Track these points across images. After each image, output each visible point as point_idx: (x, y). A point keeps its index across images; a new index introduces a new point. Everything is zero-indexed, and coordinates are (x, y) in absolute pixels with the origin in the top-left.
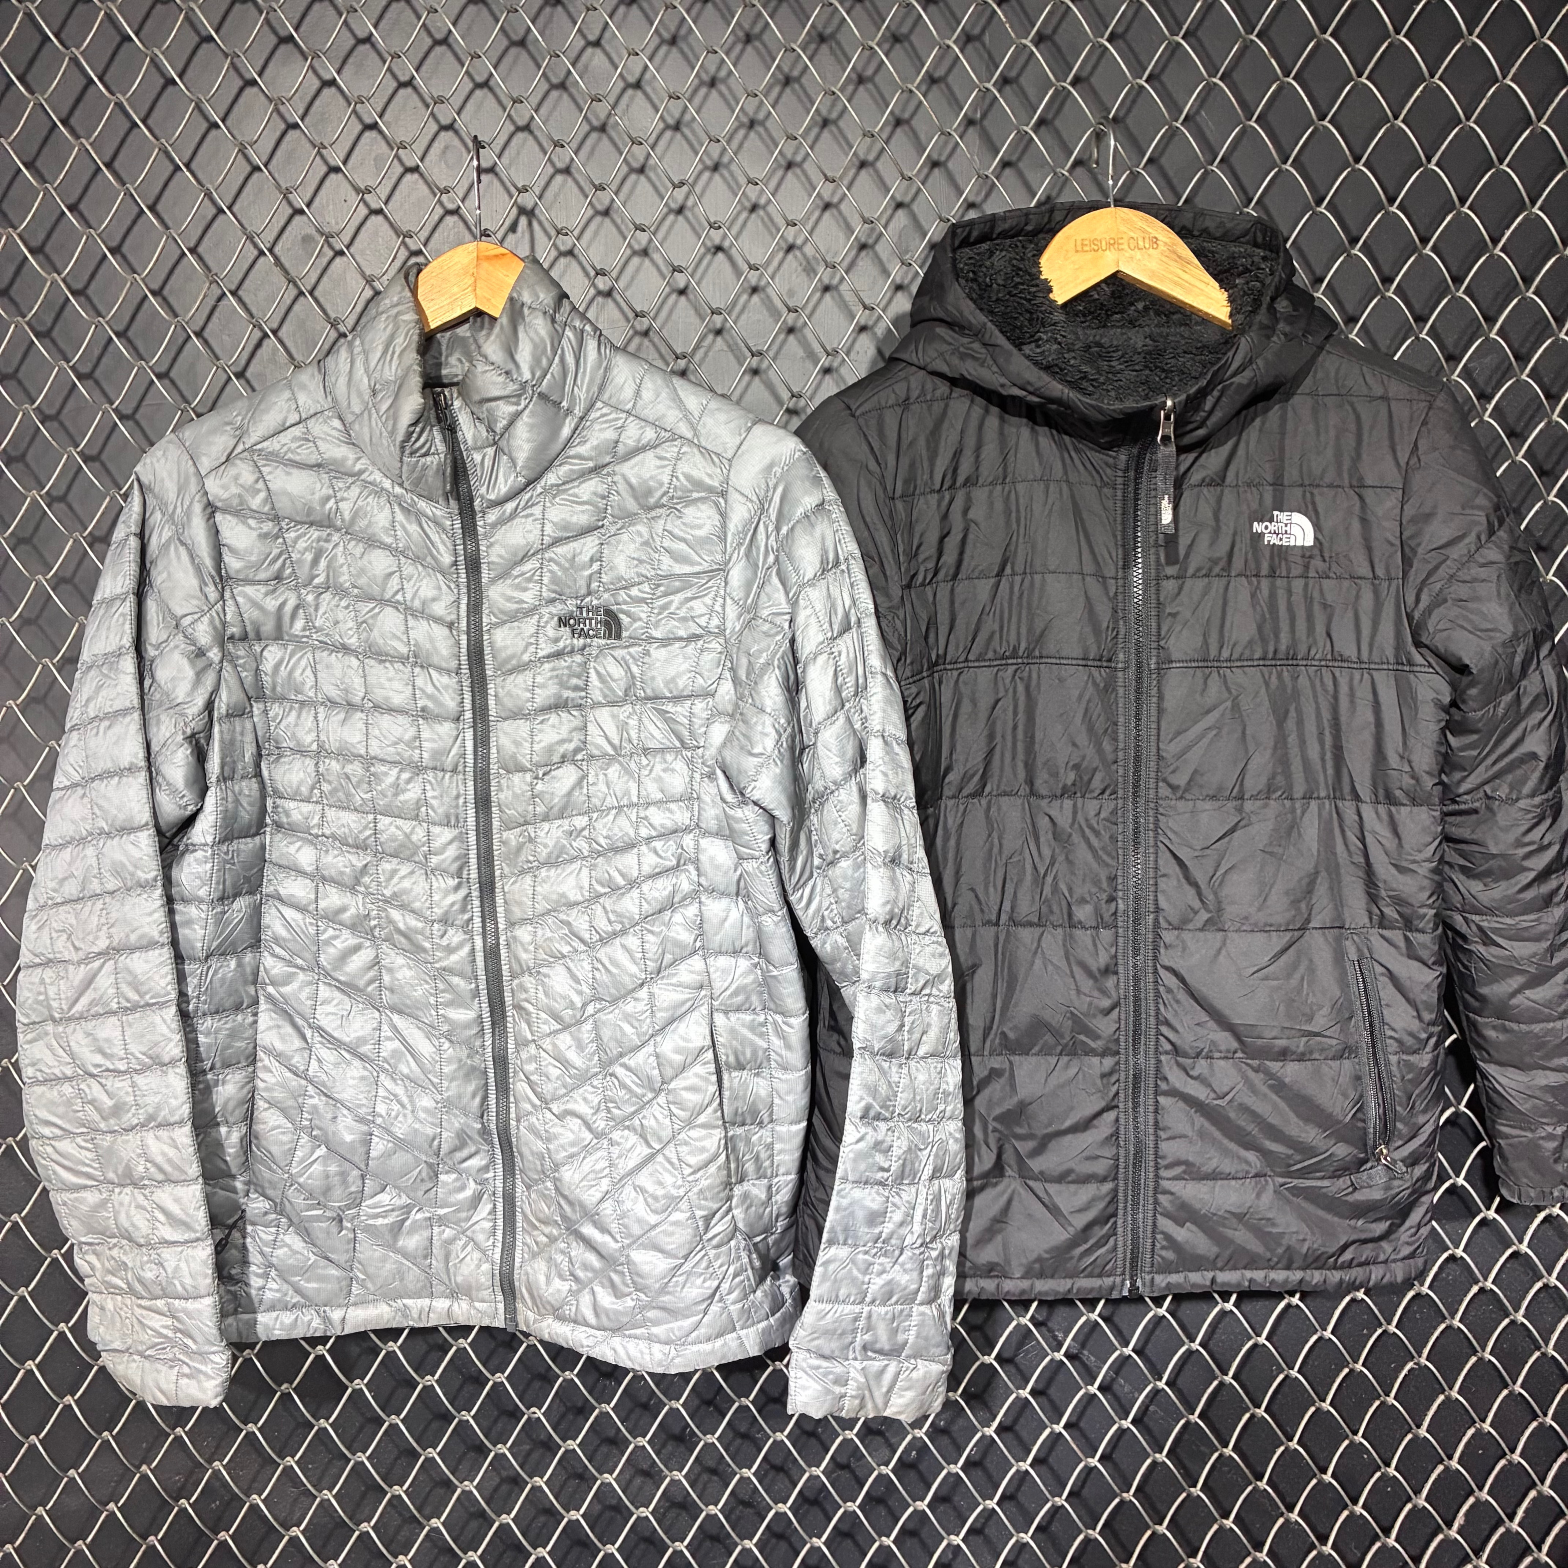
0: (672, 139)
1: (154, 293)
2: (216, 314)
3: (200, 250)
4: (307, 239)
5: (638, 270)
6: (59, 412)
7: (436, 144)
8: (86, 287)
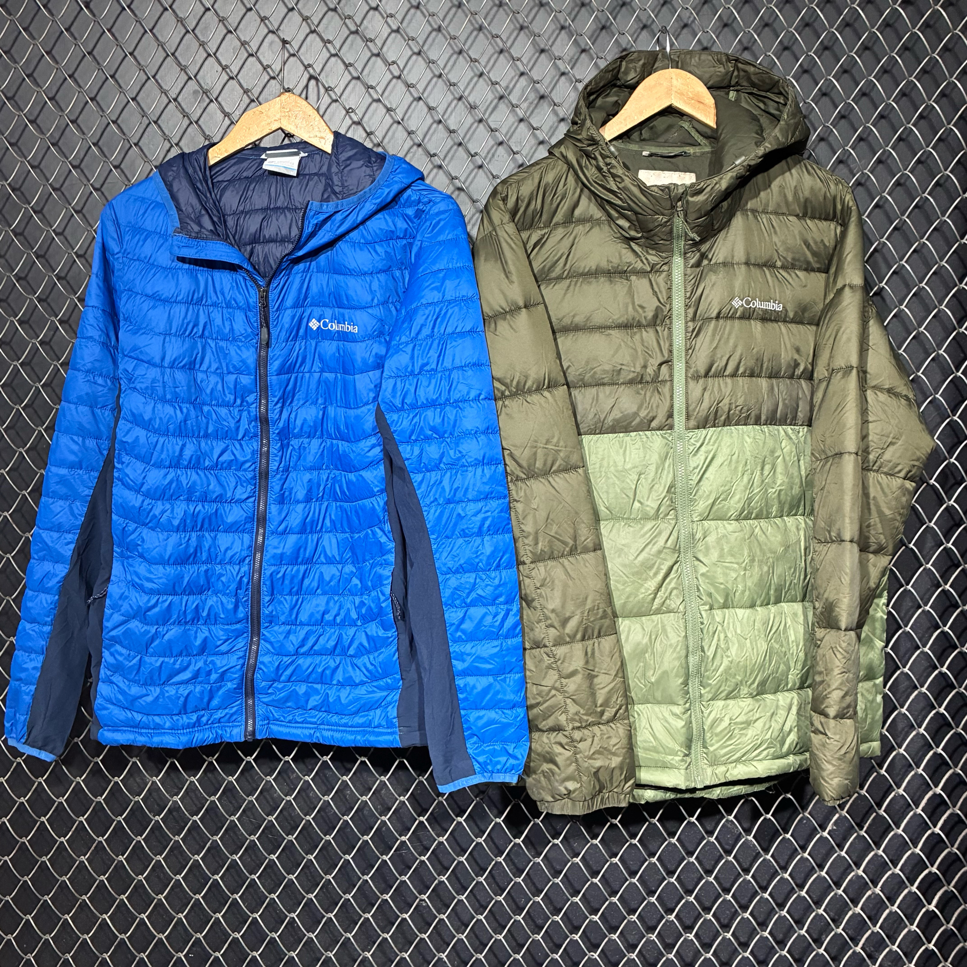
0: (396, 37)
1: (114, 122)
2: (146, 133)
3: (138, 98)
4: (195, 92)
5: (376, 110)
6: (62, 186)
7: (266, 40)
8: (77, 118)
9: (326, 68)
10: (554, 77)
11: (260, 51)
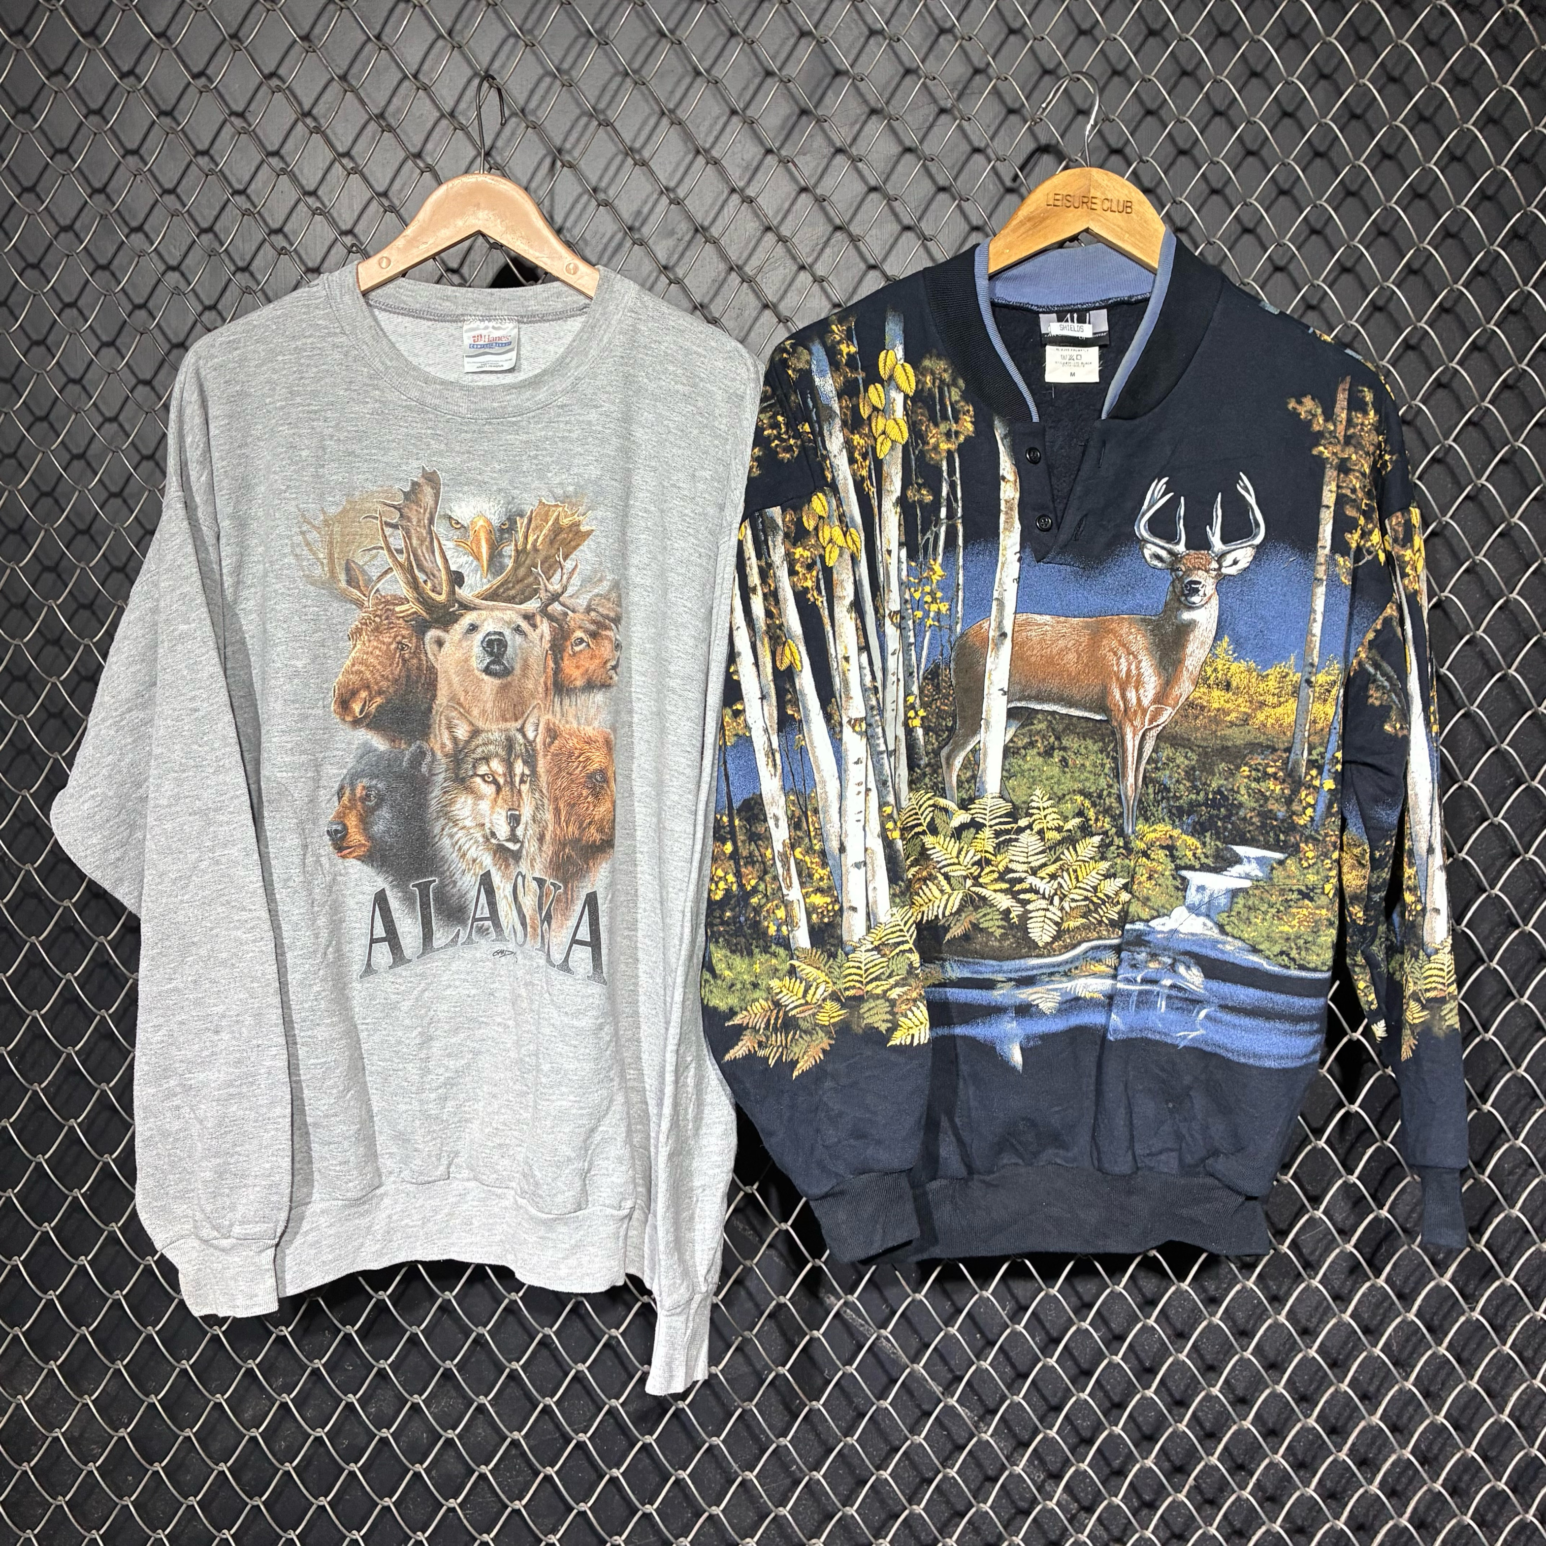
9: (328, 177)
10: (718, 195)
11: (215, 147)
